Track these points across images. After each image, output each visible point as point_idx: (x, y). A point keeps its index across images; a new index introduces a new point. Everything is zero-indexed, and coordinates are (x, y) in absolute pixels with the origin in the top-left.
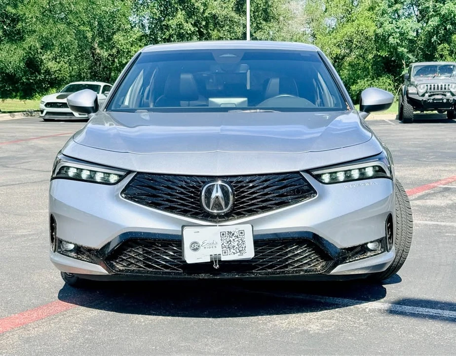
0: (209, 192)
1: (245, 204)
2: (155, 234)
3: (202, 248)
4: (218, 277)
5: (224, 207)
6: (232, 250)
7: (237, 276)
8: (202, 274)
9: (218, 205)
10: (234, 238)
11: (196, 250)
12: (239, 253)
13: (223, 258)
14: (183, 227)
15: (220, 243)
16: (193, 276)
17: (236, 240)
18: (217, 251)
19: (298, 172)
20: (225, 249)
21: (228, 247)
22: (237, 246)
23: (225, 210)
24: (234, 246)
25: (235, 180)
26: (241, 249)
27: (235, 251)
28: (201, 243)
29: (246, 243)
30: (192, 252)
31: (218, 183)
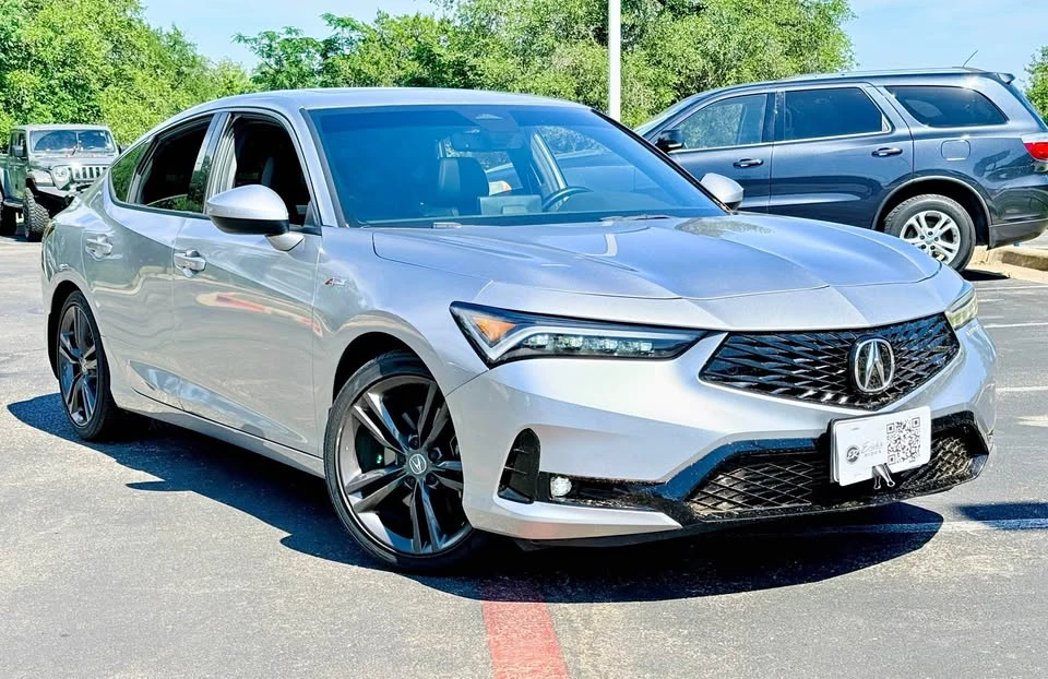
2: (776, 441)
3: (861, 457)
5: (883, 381)
6: (902, 455)
8: (847, 504)
9: (876, 379)
10: (905, 432)
11: (854, 460)
12: (910, 459)
14: (831, 423)
15: (886, 443)
16: (833, 509)
17: (907, 436)
18: (882, 458)
19: (942, 314)
20: (892, 453)
21: (895, 449)
22: (908, 447)
23: (885, 386)
24: (904, 447)
26: (913, 450)
27: (904, 456)
28: (861, 448)
29: (921, 439)
30: (849, 465)
31: (876, 340)
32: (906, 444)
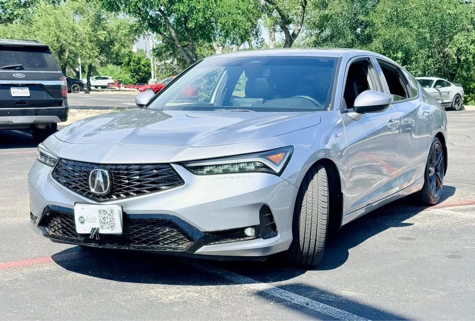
0: (94, 176)
1: (122, 188)
3: (86, 222)
4: (101, 247)
5: (103, 190)
6: (106, 225)
7: (115, 248)
9: (99, 188)
10: (107, 215)
11: (82, 223)
12: (111, 229)
13: (101, 231)
14: (75, 203)
15: (98, 219)
17: (108, 217)
18: (97, 225)
19: (168, 164)
20: (102, 224)
21: (103, 222)
22: (109, 223)
23: (104, 192)
24: (108, 222)
25: (114, 167)
26: (112, 225)
27: (108, 226)
28: (85, 218)
29: (115, 220)
30: (81, 224)
31: (100, 170)
32: (109, 221)
